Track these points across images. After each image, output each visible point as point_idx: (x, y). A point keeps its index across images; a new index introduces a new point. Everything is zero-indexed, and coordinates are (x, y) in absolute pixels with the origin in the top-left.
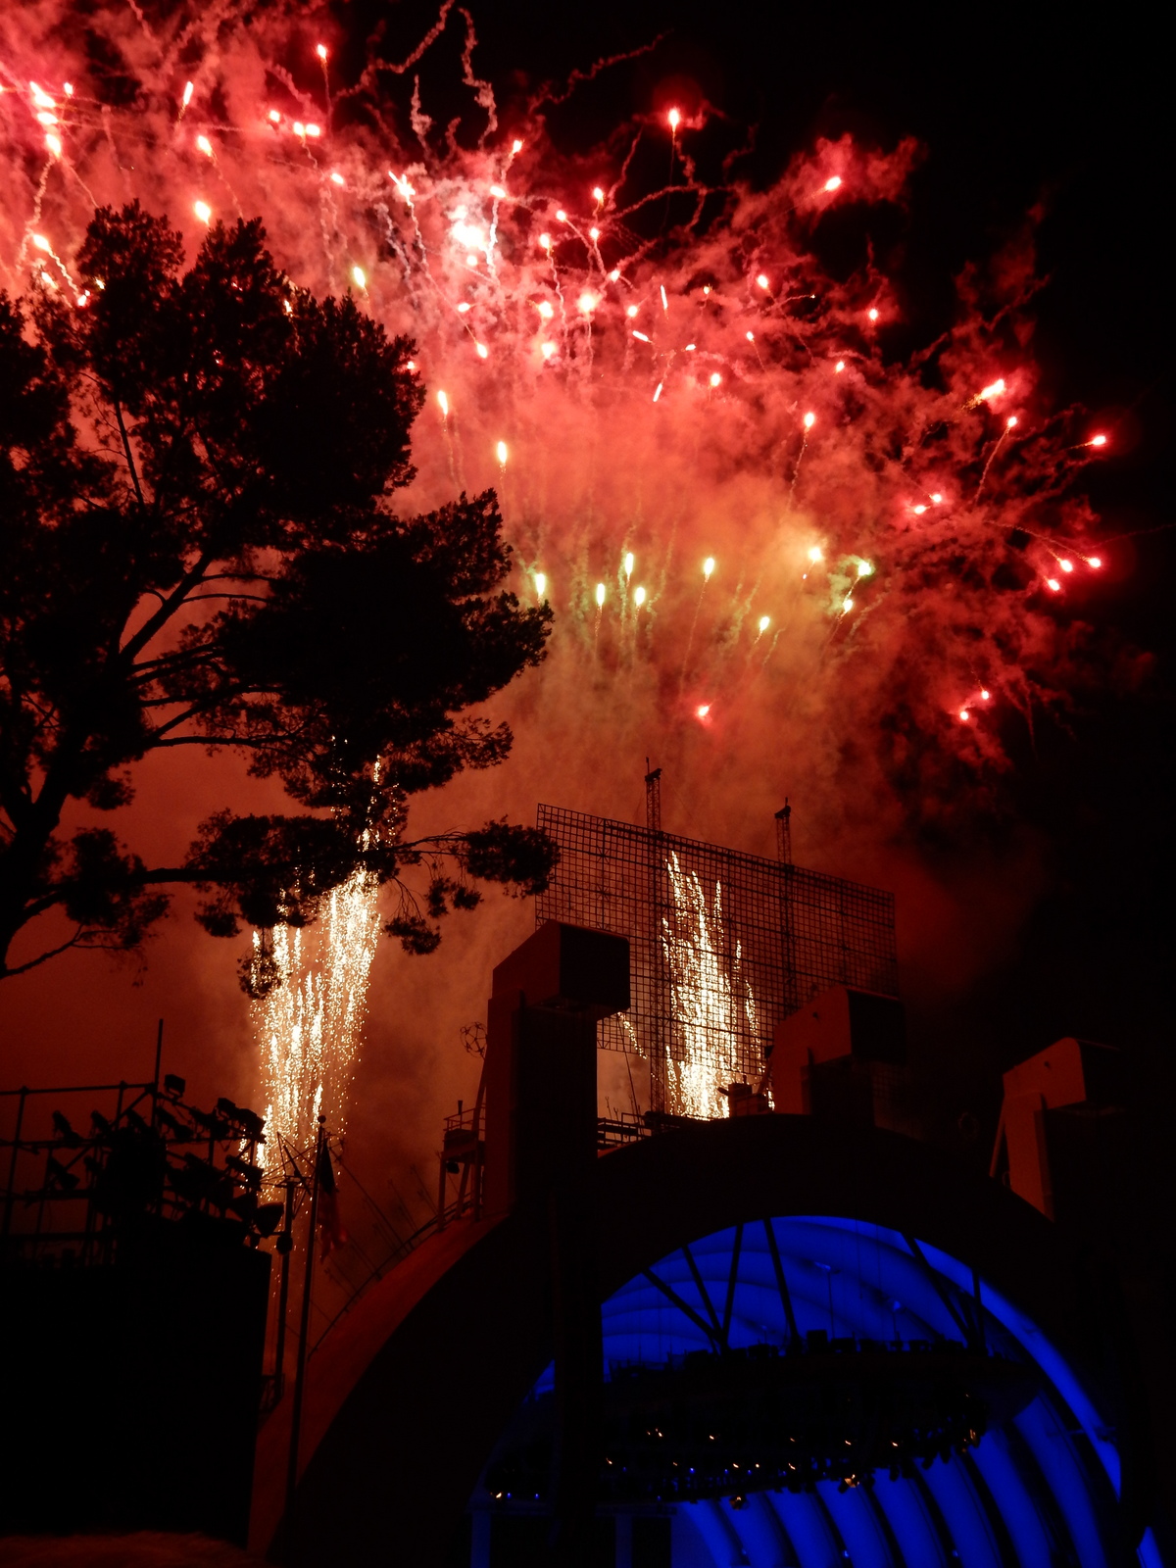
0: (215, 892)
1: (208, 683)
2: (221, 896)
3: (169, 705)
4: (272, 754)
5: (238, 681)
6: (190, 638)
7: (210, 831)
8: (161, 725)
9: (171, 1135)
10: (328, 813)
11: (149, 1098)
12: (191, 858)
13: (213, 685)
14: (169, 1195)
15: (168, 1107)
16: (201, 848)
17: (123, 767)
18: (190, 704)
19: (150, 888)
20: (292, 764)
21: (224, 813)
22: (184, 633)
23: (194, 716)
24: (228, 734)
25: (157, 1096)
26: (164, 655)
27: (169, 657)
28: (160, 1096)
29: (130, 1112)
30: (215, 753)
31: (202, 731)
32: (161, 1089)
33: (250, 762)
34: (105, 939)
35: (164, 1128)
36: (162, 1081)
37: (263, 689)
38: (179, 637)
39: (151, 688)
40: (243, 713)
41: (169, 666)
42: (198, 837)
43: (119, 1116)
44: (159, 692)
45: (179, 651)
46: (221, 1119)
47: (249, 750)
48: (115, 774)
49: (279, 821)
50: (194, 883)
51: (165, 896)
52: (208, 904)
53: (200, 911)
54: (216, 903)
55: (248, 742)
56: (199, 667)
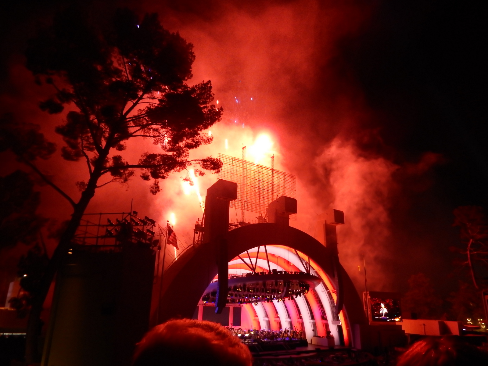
0: (145, 171)
1: (143, 122)
2: (146, 171)
3: (134, 127)
5: (150, 122)
6: (140, 112)
7: (144, 157)
8: (133, 132)
9: (134, 224)
10: (170, 153)
11: (129, 216)
12: (139, 162)
13: (145, 123)
14: (133, 237)
15: (134, 218)
16: (142, 160)
17: (124, 141)
18: (139, 127)
19: (130, 169)
21: (147, 153)
22: (138, 111)
23: (140, 130)
24: (148, 135)
25: (131, 215)
26: (134, 116)
27: (135, 117)
28: (132, 215)
29: (125, 219)
30: (145, 139)
31: (142, 134)
32: (132, 214)
33: (153, 141)
34: (119, 180)
35: (133, 222)
36: (132, 212)
37: (157, 125)
38: (137, 112)
39: (130, 123)
40: (152, 130)
41: (134, 118)
42: (141, 158)
43: (123, 220)
44: (132, 124)
45: (137, 115)
46: (145, 221)
47: (153, 138)
48: (122, 143)
49: (159, 155)
50: (140, 168)
51: (133, 171)
52: (143, 173)
53: (141, 175)
54: (145, 173)
55: (153, 137)
56: (142, 119)
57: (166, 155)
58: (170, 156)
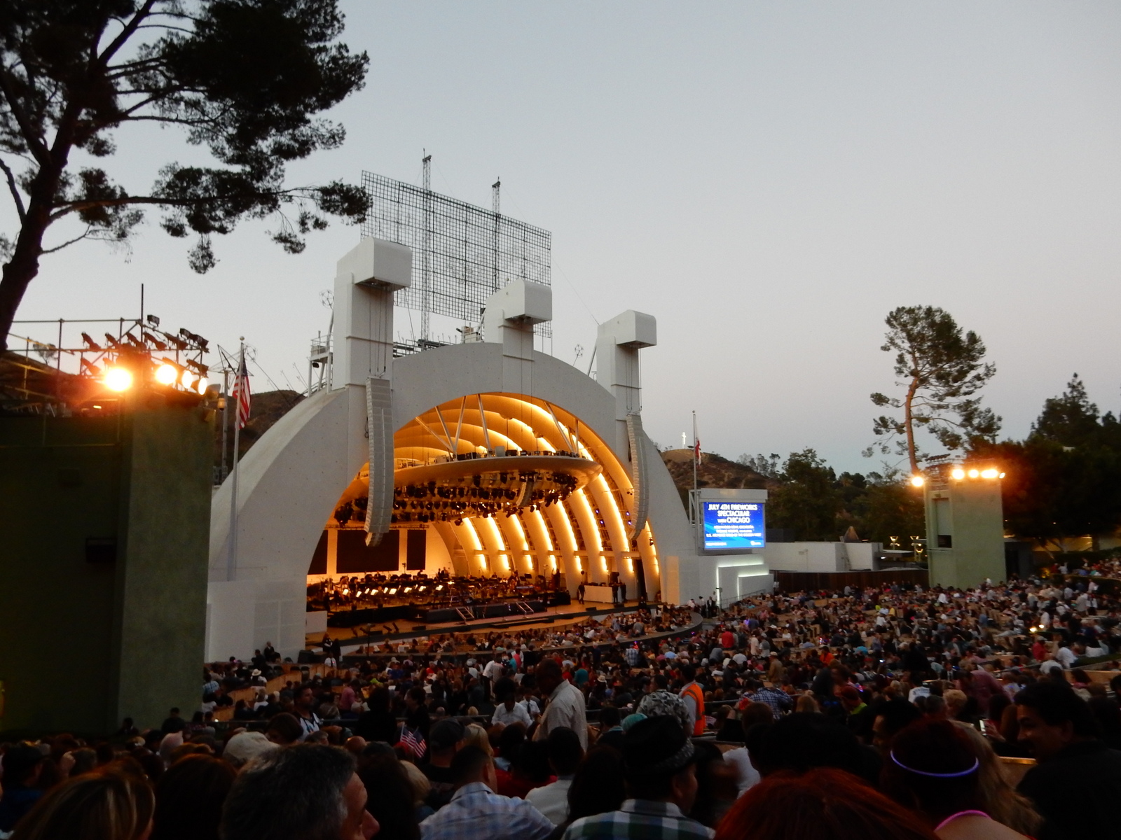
0: (171, 211)
1: (158, 82)
2: (175, 213)
3: (134, 94)
4: (202, 131)
5: (178, 84)
6: (144, 52)
7: (166, 174)
8: (128, 107)
9: (154, 346)
10: (236, 169)
11: (138, 327)
12: (156, 190)
13: (162, 84)
15: (150, 332)
16: (161, 184)
17: (107, 130)
18: (147, 94)
19: (130, 206)
20: (214, 137)
21: (174, 164)
22: (140, 48)
23: (151, 103)
24: (174, 116)
25: (142, 326)
26: (129, 62)
27: (133, 64)
28: (145, 326)
29: (128, 334)
30: (165, 127)
31: (157, 113)
32: (145, 322)
33: (189, 134)
34: (105, 234)
35: (149, 342)
37: (194, 90)
38: (137, 50)
39: (121, 83)
40: (182, 104)
41: (131, 69)
42: (159, 178)
43: (121, 337)
44: (124, 84)
45: (139, 60)
46: (182, 339)
47: (187, 127)
48: (102, 135)
49: (208, 171)
50: (159, 205)
51: (141, 211)
52: (168, 218)
53: (164, 222)
54: (172, 217)
55: (186, 122)
56: (152, 72)
57: (226, 172)
58: (234, 174)
